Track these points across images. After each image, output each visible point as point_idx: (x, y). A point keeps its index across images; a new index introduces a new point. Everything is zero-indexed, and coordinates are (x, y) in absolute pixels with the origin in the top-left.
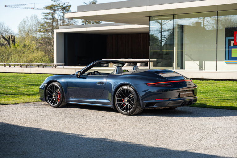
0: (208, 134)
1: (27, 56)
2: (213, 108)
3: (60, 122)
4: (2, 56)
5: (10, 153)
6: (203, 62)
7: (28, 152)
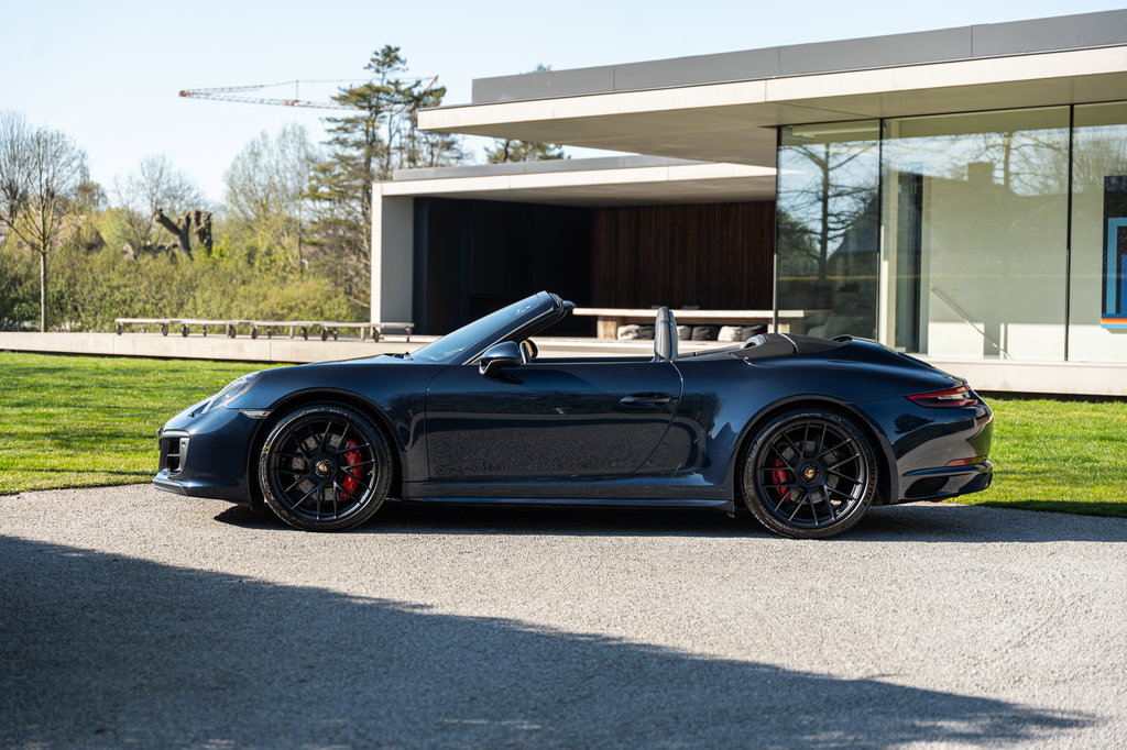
0: (1053, 620)
1: (257, 295)
2: (1062, 512)
3: (391, 555)
4: (157, 292)
5: (164, 683)
6: (1002, 327)
7: (246, 679)
